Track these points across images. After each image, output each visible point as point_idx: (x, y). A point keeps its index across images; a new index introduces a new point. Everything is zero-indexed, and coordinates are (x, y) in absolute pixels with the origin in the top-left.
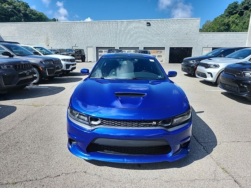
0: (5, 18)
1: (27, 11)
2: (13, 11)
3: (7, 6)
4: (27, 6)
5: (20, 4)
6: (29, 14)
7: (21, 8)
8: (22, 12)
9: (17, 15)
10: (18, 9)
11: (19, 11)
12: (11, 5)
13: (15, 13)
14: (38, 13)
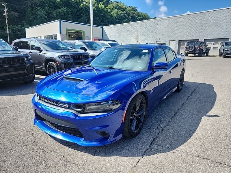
0: (119, 21)
1: (135, 14)
2: (124, 16)
3: (121, 12)
4: (135, 10)
5: (131, 9)
6: (136, 16)
7: (131, 13)
8: (131, 15)
9: (127, 18)
10: (128, 13)
11: (129, 15)
12: (124, 10)
13: (125, 16)
14: (143, 14)
